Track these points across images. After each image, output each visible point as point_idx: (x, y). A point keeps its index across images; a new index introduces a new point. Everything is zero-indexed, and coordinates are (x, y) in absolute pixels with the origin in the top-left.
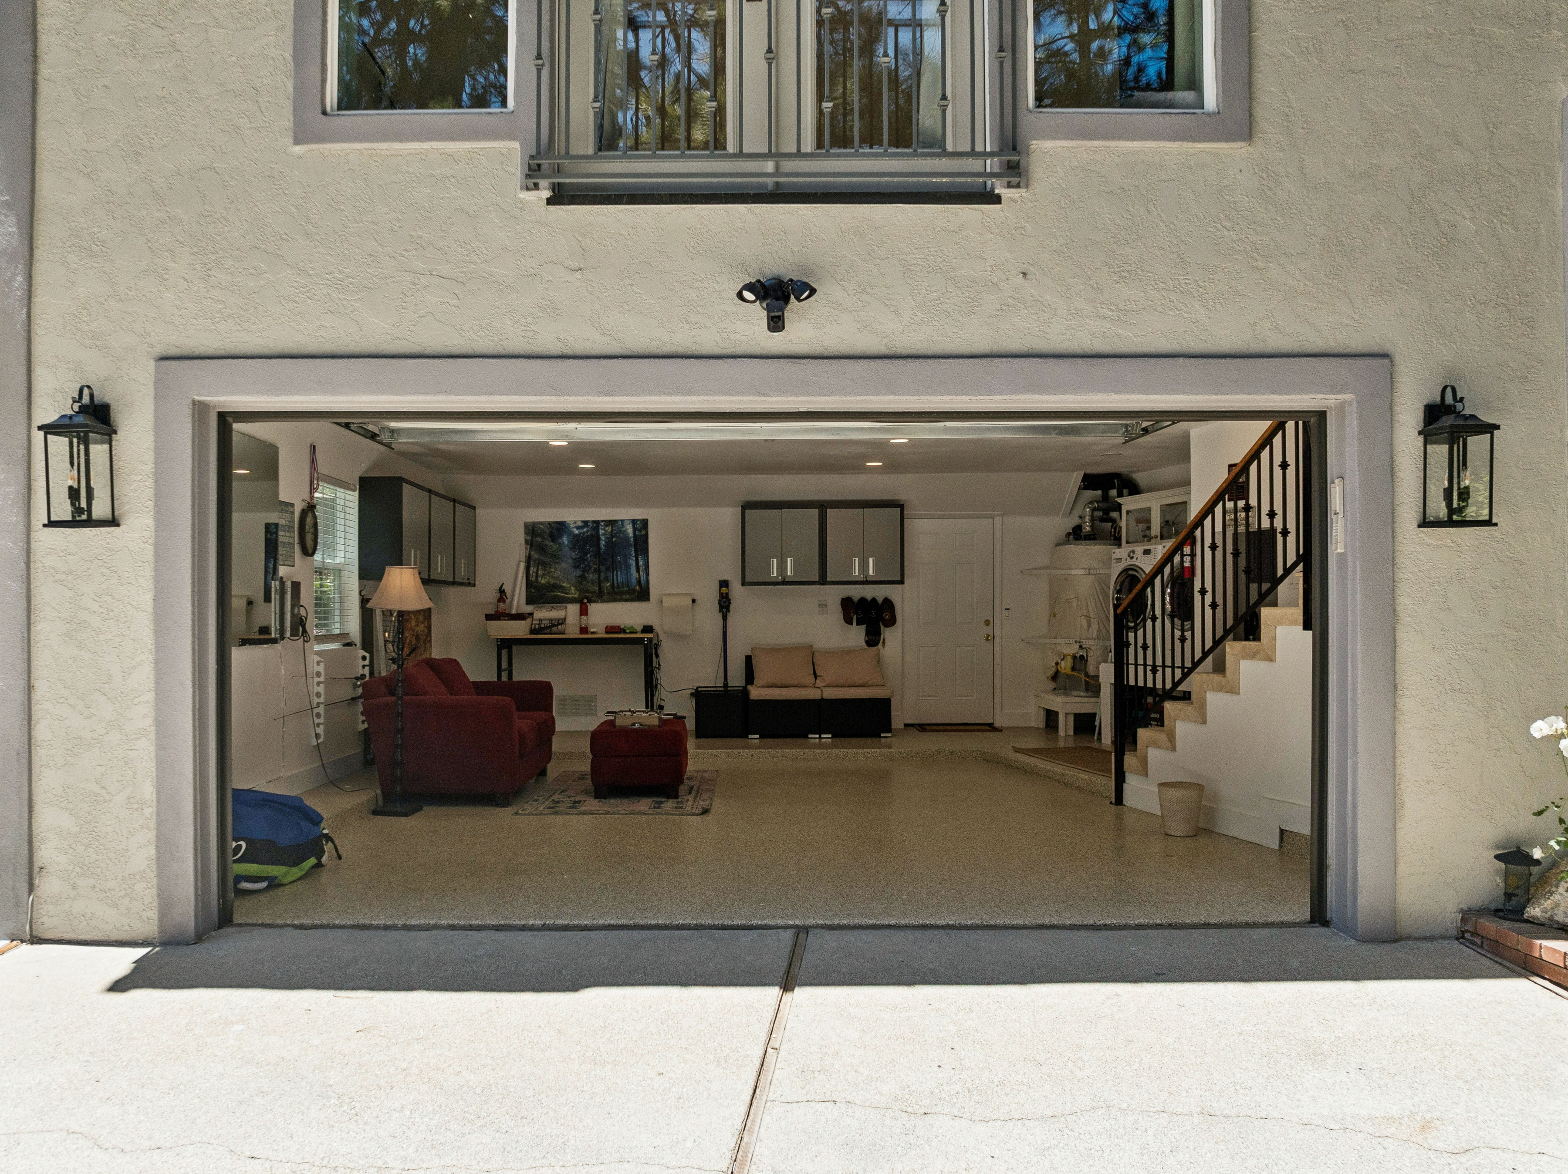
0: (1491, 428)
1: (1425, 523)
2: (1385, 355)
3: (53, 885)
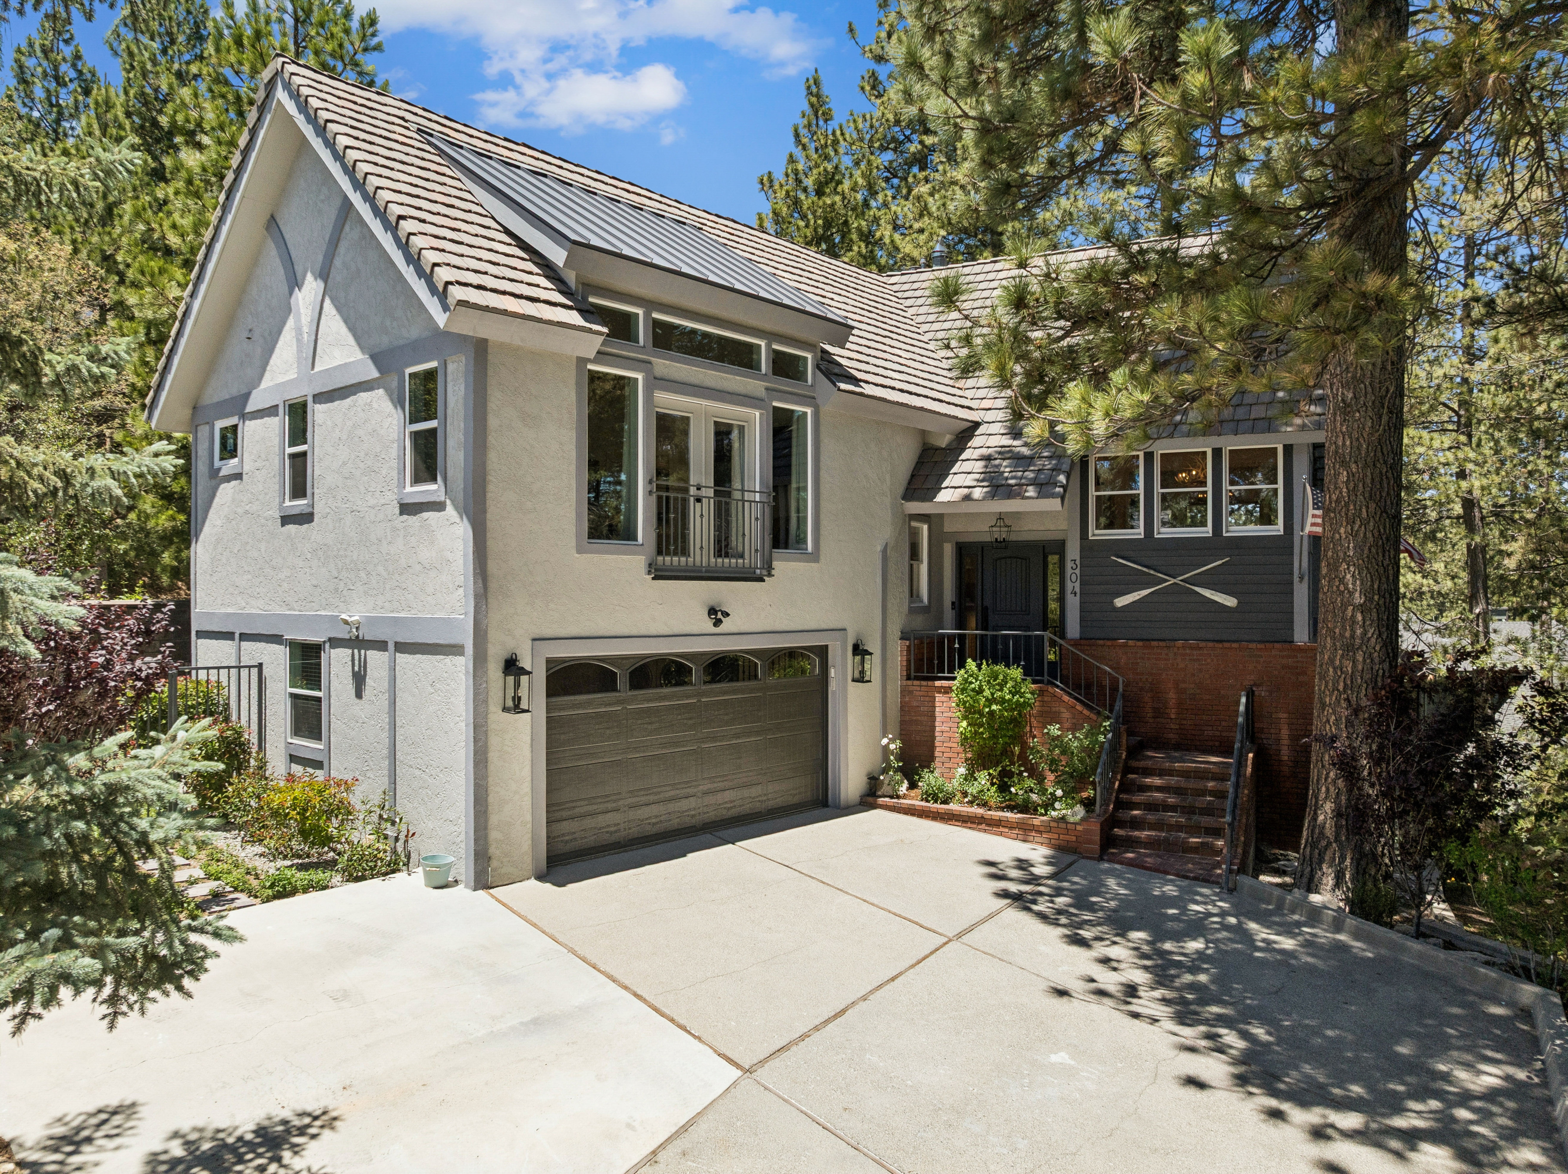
0: (870, 654)
1: (854, 681)
2: (846, 630)
3: (494, 863)
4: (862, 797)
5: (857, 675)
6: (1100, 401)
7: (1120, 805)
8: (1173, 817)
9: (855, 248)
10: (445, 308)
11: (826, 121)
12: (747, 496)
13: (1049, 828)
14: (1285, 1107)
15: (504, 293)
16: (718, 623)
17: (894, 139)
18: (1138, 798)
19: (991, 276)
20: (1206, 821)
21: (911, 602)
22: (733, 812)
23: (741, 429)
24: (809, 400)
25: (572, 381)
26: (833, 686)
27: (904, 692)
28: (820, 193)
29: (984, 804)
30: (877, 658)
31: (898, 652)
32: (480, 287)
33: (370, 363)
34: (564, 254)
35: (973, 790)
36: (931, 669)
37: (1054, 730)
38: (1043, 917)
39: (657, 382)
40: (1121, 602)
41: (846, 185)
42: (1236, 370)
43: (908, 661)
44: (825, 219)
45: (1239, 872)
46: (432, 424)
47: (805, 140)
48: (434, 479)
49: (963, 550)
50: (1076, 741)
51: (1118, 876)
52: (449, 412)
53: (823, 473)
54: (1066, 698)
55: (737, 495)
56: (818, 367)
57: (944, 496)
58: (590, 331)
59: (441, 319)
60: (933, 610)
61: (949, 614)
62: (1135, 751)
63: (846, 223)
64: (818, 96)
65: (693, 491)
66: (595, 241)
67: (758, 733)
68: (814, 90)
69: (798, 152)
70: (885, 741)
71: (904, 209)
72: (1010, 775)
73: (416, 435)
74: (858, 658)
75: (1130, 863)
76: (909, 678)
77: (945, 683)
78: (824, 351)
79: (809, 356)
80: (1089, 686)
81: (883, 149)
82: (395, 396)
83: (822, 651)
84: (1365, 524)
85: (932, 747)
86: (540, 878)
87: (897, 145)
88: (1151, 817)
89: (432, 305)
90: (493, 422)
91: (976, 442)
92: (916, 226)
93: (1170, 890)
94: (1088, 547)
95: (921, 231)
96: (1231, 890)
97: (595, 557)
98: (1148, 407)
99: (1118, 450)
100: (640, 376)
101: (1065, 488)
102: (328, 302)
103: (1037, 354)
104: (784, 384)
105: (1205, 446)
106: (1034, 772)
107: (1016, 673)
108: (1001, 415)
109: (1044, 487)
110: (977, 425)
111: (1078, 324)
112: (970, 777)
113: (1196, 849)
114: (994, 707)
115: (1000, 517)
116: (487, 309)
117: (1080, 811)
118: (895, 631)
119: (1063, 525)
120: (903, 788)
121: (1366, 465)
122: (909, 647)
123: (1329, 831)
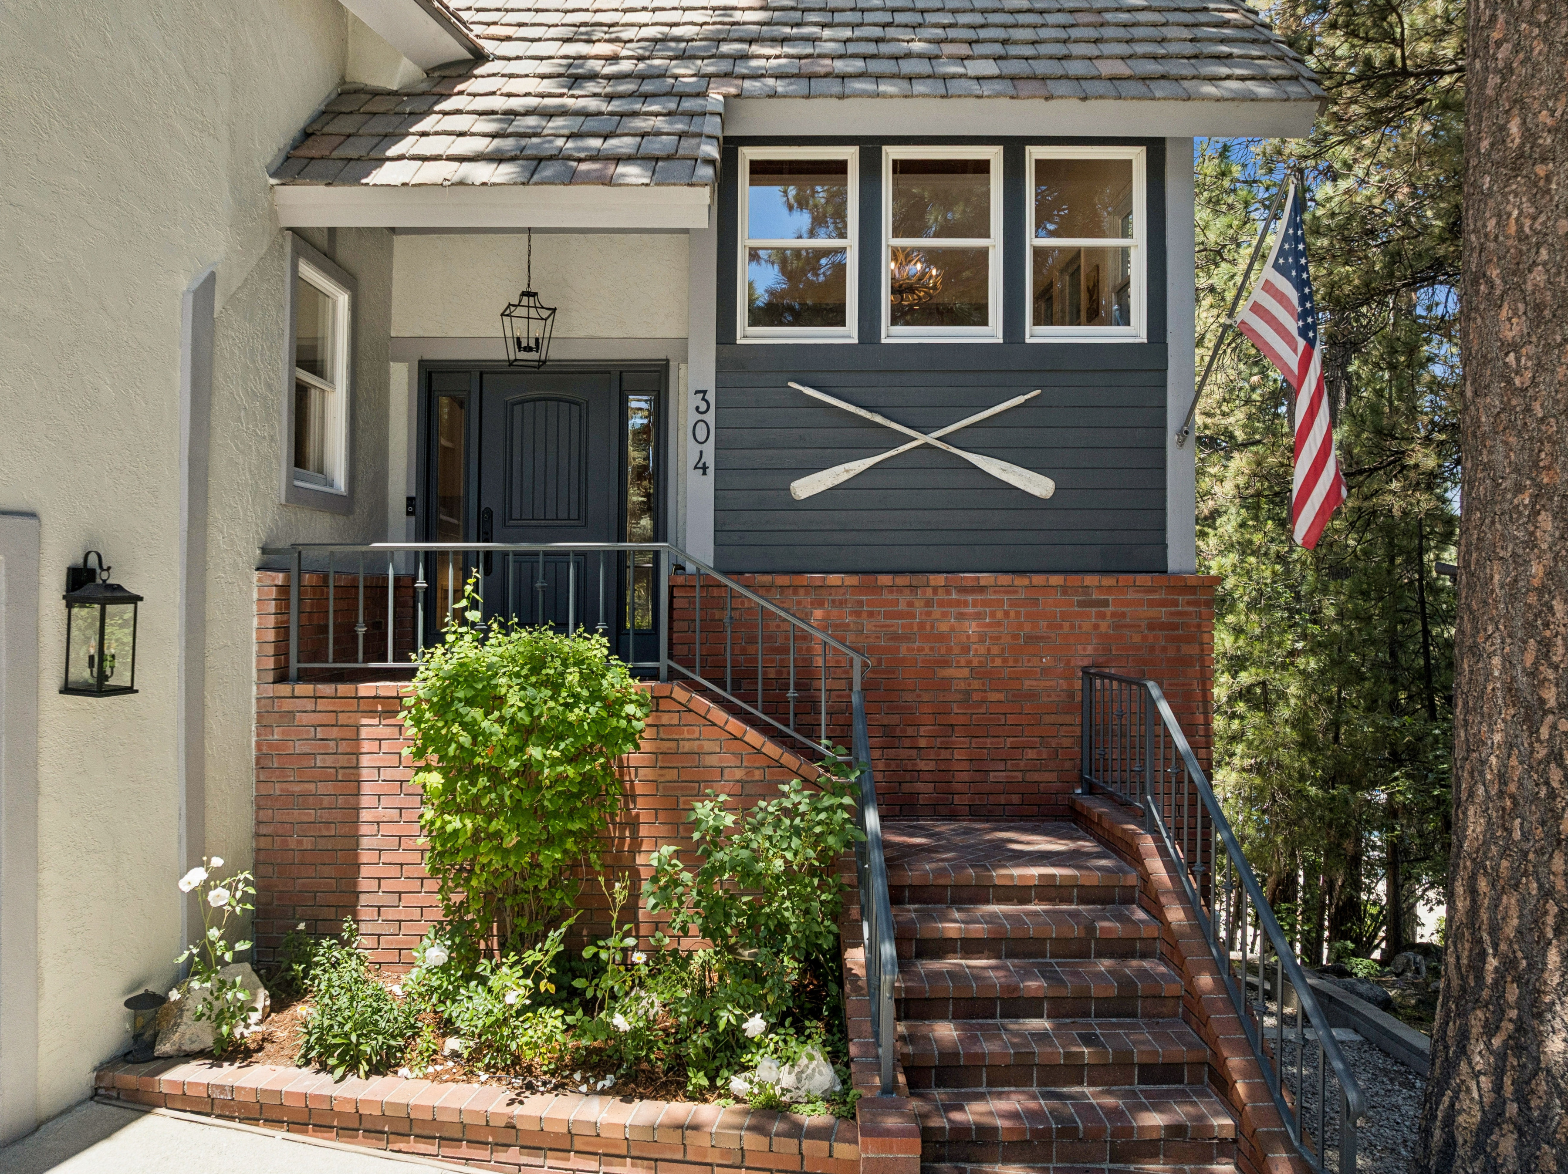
0: (135, 599)
1: (68, 689)
2: (33, 515)
4: (103, 1069)
5: (82, 672)
21: (291, 477)
27: (268, 715)
36: (346, 652)
40: (805, 487)
43: (282, 630)
54: (719, 715)
57: (390, 174)
61: (400, 506)
74: (85, 615)
76: (282, 677)
77: (386, 687)
91: (475, 85)
94: (734, 362)
109: (663, 164)
110: (478, 58)
114: (535, 752)
122: (283, 590)
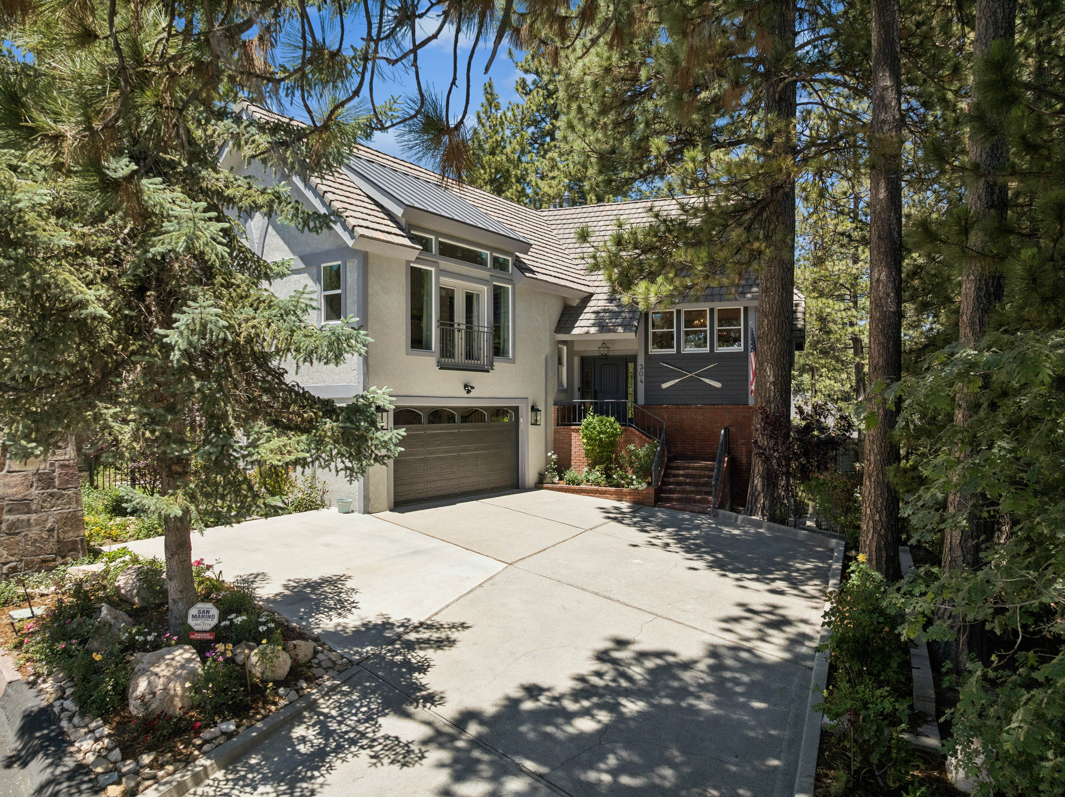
3: (372, 502)
4: (536, 483)
5: (533, 422)
6: (653, 288)
7: (664, 483)
8: (688, 488)
9: (514, 187)
10: (353, 237)
11: (496, 110)
12: (481, 329)
13: (630, 494)
14: (727, 573)
15: (377, 230)
16: (469, 392)
17: (535, 120)
18: (671, 480)
19: (597, 214)
20: (704, 489)
21: (558, 386)
22: (475, 488)
23: (478, 295)
24: (510, 281)
25: (404, 271)
26: (521, 427)
27: (556, 432)
28: (493, 153)
29: (598, 484)
30: (543, 413)
31: (552, 410)
32: (367, 227)
33: (299, 260)
34: (402, 211)
35: (591, 478)
36: (569, 420)
37: (632, 447)
38: (628, 525)
39: (442, 272)
40: (665, 386)
41: (508, 149)
42: (706, 277)
43: (558, 416)
44: (496, 169)
45: (719, 508)
46: (339, 291)
47: (483, 121)
48: (339, 318)
49: (584, 360)
50: (642, 452)
51: (662, 512)
52: (348, 286)
53: (517, 318)
54: (637, 433)
55: (476, 328)
56: (514, 264)
57: (576, 331)
58: (414, 248)
59: (350, 243)
60: (568, 391)
61: (577, 393)
62: (671, 459)
63: (508, 171)
64: (491, 94)
65: (456, 326)
66: (417, 205)
67: (486, 449)
68: (489, 89)
69: (480, 128)
70: (549, 454)
71: (543, 164)
72: (611, 469)
73: (327, 297)
74: (534, 413)
75: (668, 508)
76: (558, 425)
77: (577, 427)
78: (517, 256)
79: (510, 259)
80: (649, 428)
81: (529, 126)
82: (315, 277)
83: (516, 409)
84: (775, 344)
85: (570, 460)
86: (391, 510)
87: (535, 123)
88: (678, 488)
89: (345, 236)
90: (370, 291)
91: (591, 303)
92: (551, 175)
93: (686, 516)
94: (649, 358)
95: (554, 178)
96: (716, 516)
97: (414, 357)
98: (672, 291)
99: (661, 308)
100: (433, 269)
101: (637, 327)
102: (270, 228)
103: (625, 264)
104: (499, 273)
105: (705, 307)
106: (621, 467)
107: (612, 419)
108: (606, 290)
109: (627, 326)
110: (592, 295)
111: (644, 252)
112: (589, 472)
113: (700, 501)
114: (602, 436)
115: (604, 342)
116: (371, 238)
117: (644, 485)
118: (551, 400)
119: (636, 347)
120: (556, 479)
121: (776, 317)
122: (558, 409)
123: (759, 488)
